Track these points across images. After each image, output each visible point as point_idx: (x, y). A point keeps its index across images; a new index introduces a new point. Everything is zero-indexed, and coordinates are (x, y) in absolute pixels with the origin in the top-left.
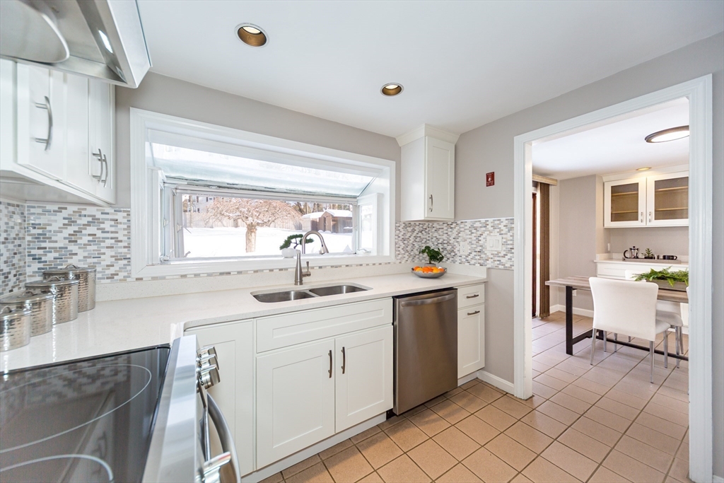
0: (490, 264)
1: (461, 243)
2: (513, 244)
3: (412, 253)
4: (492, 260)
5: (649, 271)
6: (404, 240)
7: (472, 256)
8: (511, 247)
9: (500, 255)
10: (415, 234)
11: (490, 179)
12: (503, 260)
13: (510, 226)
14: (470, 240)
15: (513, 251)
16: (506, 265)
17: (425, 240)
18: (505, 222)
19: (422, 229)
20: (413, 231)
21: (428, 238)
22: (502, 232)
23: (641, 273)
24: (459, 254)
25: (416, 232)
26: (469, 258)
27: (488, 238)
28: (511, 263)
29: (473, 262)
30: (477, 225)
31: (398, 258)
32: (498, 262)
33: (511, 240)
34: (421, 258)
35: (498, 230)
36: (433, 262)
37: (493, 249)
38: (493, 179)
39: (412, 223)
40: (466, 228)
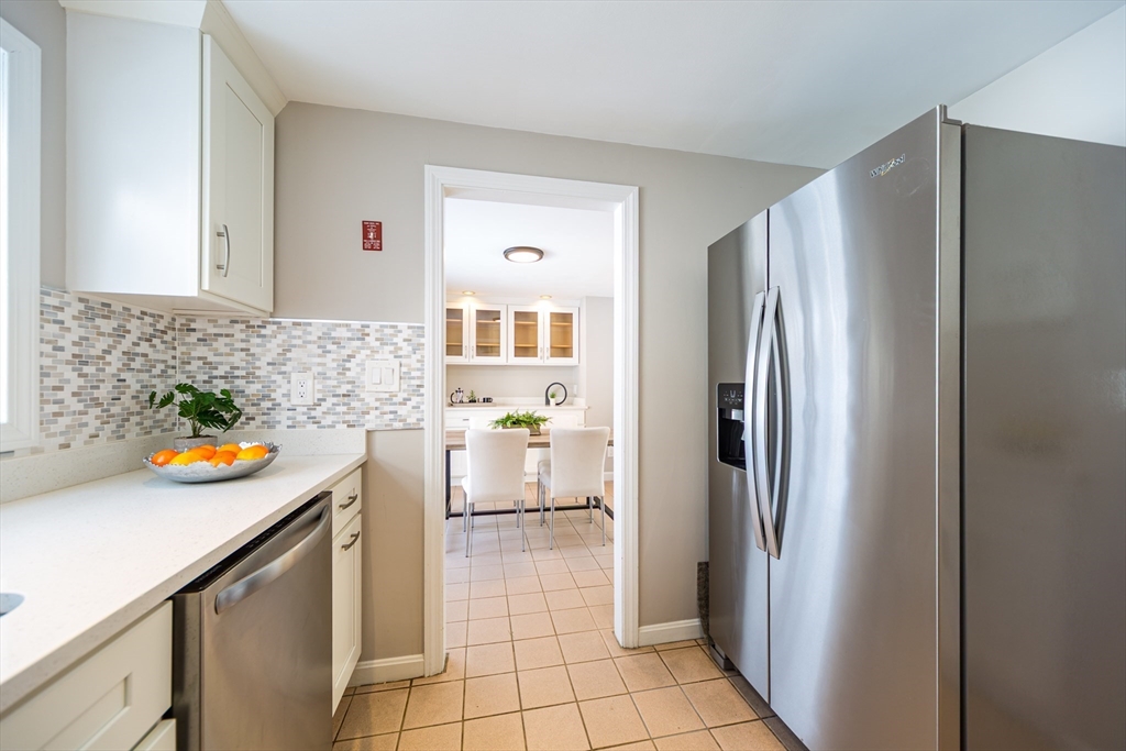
0: (372, 422)
1: (294, 377)
2: (421, 378)
3: (115, 410)
4: (378, 412)
5: (505, 415)
6: (80, 360)
7: (325, 406)
8: (418, 382)
9: (395, 399)
10: (126, 344)
11: (371, 235)
12: (402, 411)
13: (415, 340)
14: (320, 369)
15: (422, 390)
16: (409, 421)
17: (161, 367)
18: (407, 333)
19: (150, 330)
20: (121, 332)
21: (171, 362)
22: (400, 353)
23: (496, 419)
24: (286, 405)
25: (131, 338)
26: (317, 413)
27: (368, 363)
28: (419, 416)
29: (328, 420)
30: (342, 333)
31: (53, 428)
32: (392, 416)
33: (418, 370)
34: (147, 423)
35: (392, 348)
36: (205, 431)
37: (380, 388)
38: (379, 236)
39: (117, 307)
40: (309, 338)
